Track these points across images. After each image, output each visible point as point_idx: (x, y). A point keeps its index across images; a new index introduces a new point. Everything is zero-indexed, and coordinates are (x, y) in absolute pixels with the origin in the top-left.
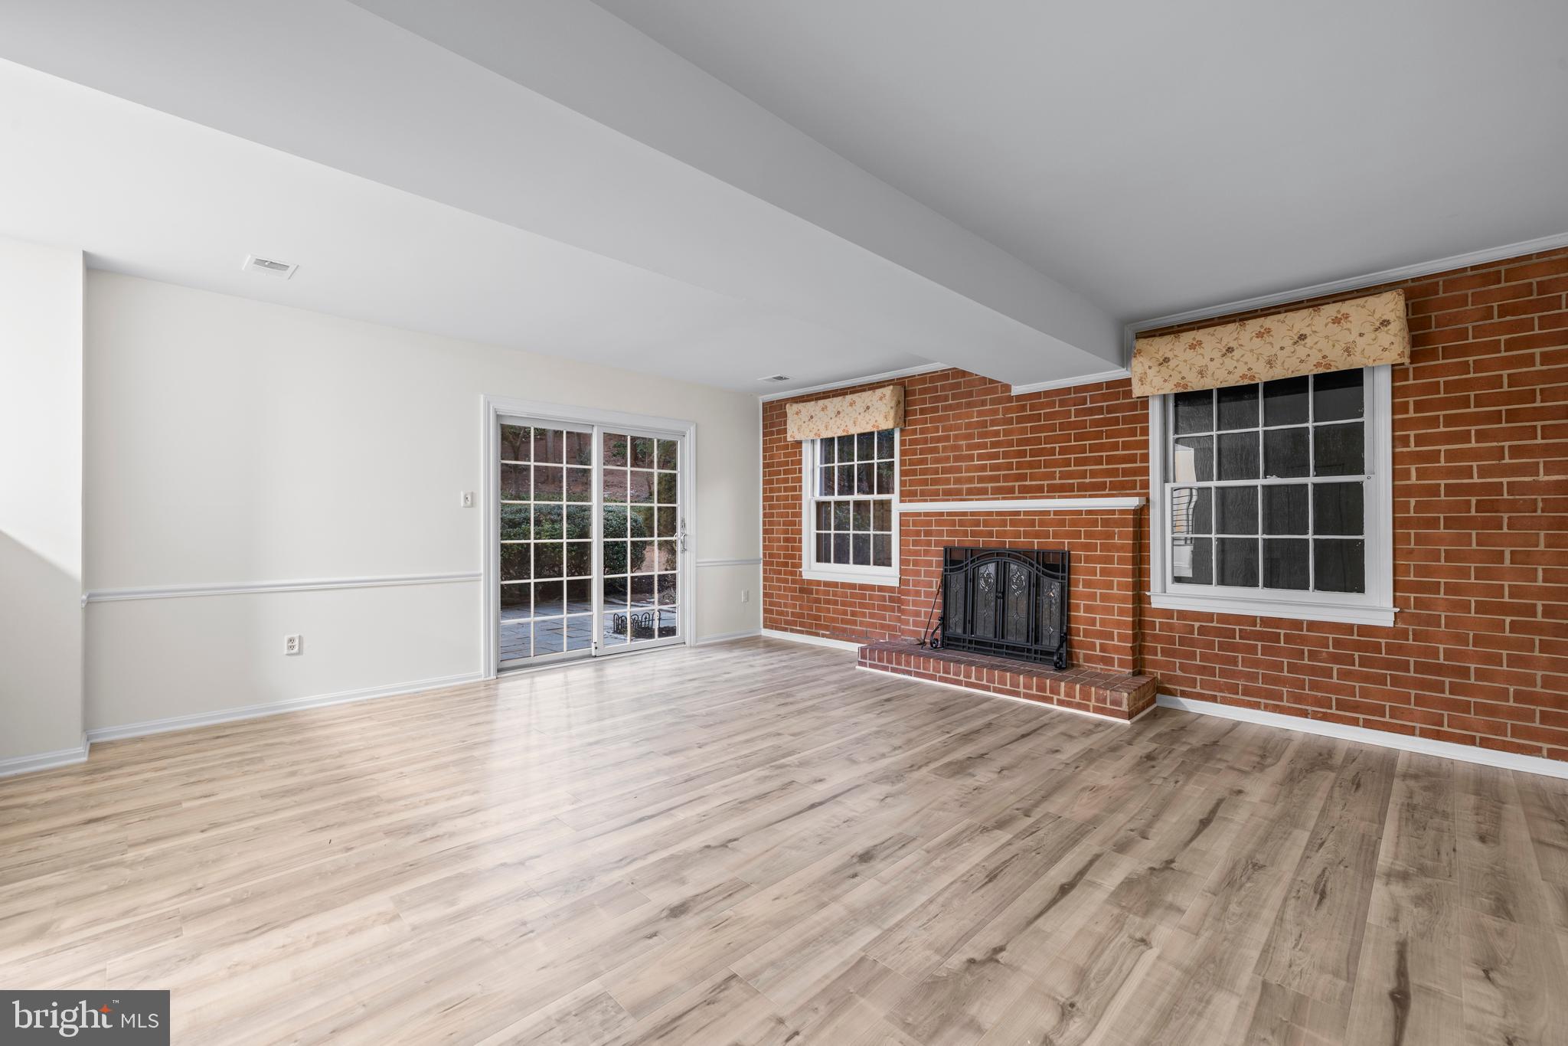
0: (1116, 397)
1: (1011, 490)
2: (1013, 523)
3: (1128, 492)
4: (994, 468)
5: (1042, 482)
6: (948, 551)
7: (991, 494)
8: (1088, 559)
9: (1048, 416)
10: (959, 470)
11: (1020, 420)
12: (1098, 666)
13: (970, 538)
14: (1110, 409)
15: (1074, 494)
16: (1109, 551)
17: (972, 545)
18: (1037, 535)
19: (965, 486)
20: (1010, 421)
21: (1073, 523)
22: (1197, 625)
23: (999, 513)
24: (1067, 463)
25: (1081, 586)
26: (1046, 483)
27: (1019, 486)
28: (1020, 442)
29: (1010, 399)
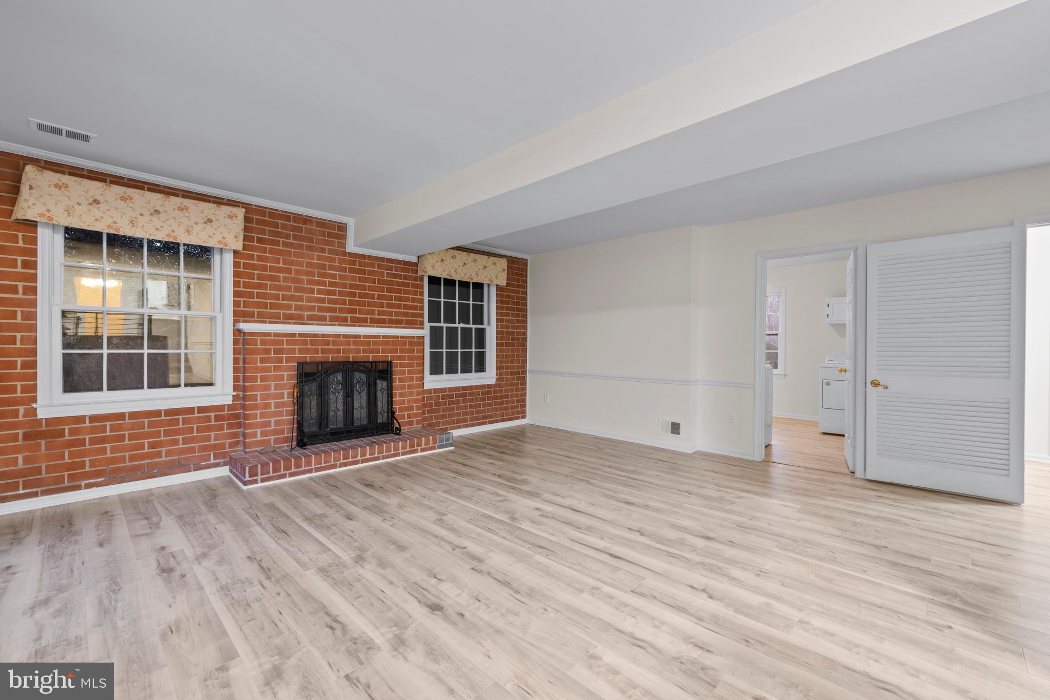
0: (408, 271)
1: (345, 320)
2: (355, 343)
3: (414, 326)
4: (330, 301)
5: (367, 316)
6: (301, 365)
7: (329, 321)
8: (401, 365)
9: (370, 273)
10: (300, 299)
11: (352, 270)
12: (406, 428)
13: (320, 355)
14: (406, 278)
15: (385, 325)
16: (412, 360)
17: (321, 360)
18: (372, 351)
19: (306, 313)
20: (345, 270)
21: (394, 344)
22: (441, 394)
23: (345, 336)
24: (382, 305)
25: (397, 382)
26: (369, 317)
27: (351, 317)
28: (351, 286)
29: (344, 253)
